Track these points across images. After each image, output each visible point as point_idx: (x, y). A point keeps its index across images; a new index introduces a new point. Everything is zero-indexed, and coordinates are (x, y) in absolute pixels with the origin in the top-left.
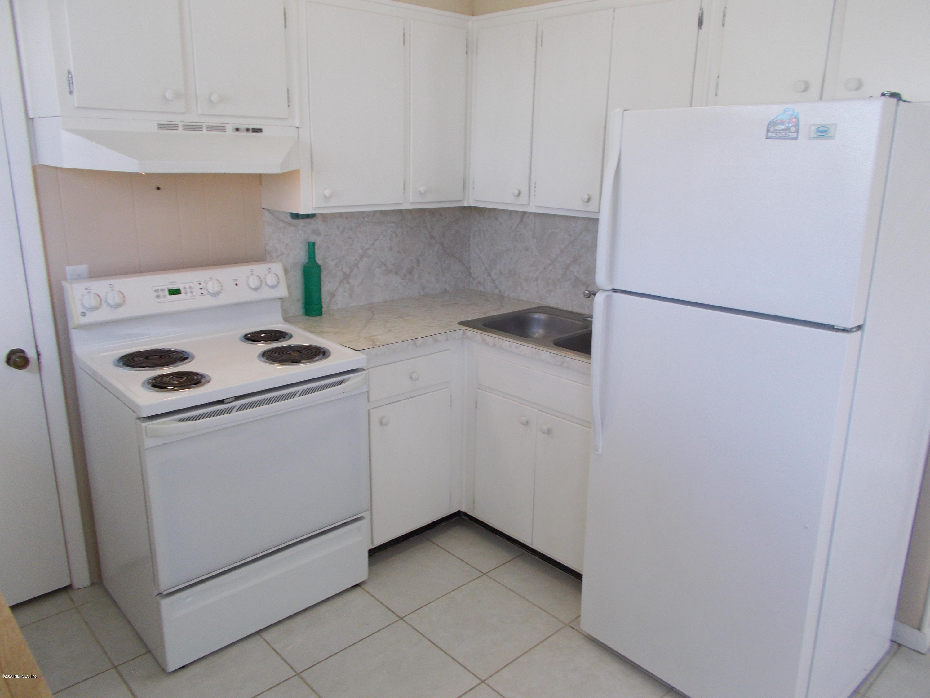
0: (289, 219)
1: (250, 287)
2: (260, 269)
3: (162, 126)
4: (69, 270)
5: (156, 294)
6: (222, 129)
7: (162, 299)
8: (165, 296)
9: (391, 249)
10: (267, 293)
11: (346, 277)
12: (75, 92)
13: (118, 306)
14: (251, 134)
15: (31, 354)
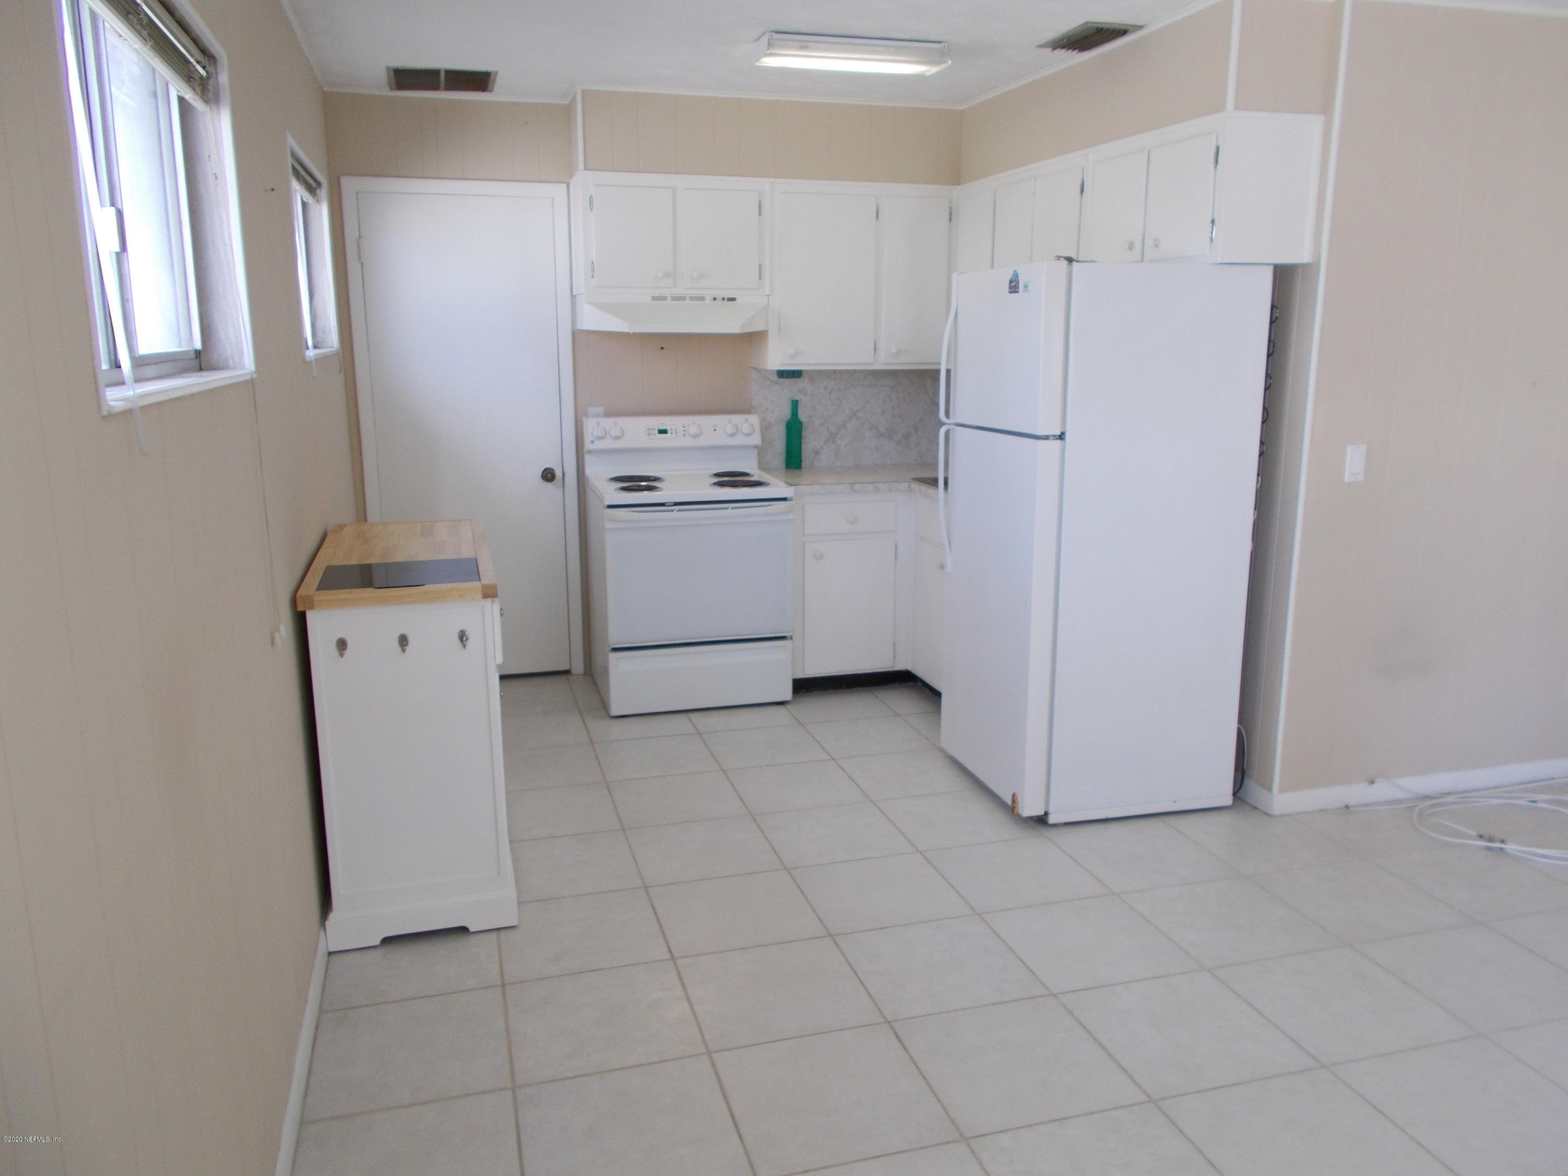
0: (775, 378)
1: (726, 433)
2: (738, 419)
3: (654, 298)
4: (591, 410)
5: (647, 432)
6: (702, 299)
7: (651, 437)
8: (655, 434)
9: (883, 413)
10: (740, 440)
11: (832, 437)
12: (595, 277)
13: (617, 438)
14: (726, 302)
15: (558, 473)
